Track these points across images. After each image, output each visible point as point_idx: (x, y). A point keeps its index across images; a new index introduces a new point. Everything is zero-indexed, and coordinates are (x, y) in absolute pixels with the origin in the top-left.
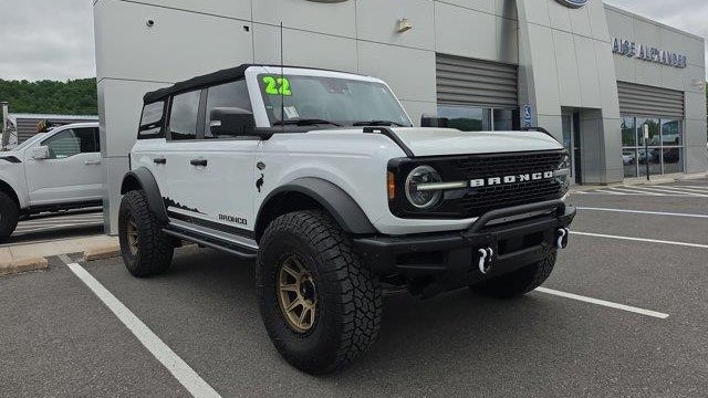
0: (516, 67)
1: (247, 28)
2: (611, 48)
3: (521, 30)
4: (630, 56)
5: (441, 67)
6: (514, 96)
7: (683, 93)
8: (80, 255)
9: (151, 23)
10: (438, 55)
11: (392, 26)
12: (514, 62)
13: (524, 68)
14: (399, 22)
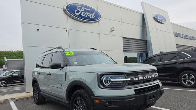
0: (146, 41)
1: (67, 31)
2: (173, 35)
3: (147, 30)
4: (179, 37)
5: (124, 41)
6: (146, 49)
7: (195, 47)
8: (14, 99)
9: (38, 30)
10: (123, 38)
11: (110, 30)
12: (146, 39)
13: (148, 41)
14: (111, 29)
